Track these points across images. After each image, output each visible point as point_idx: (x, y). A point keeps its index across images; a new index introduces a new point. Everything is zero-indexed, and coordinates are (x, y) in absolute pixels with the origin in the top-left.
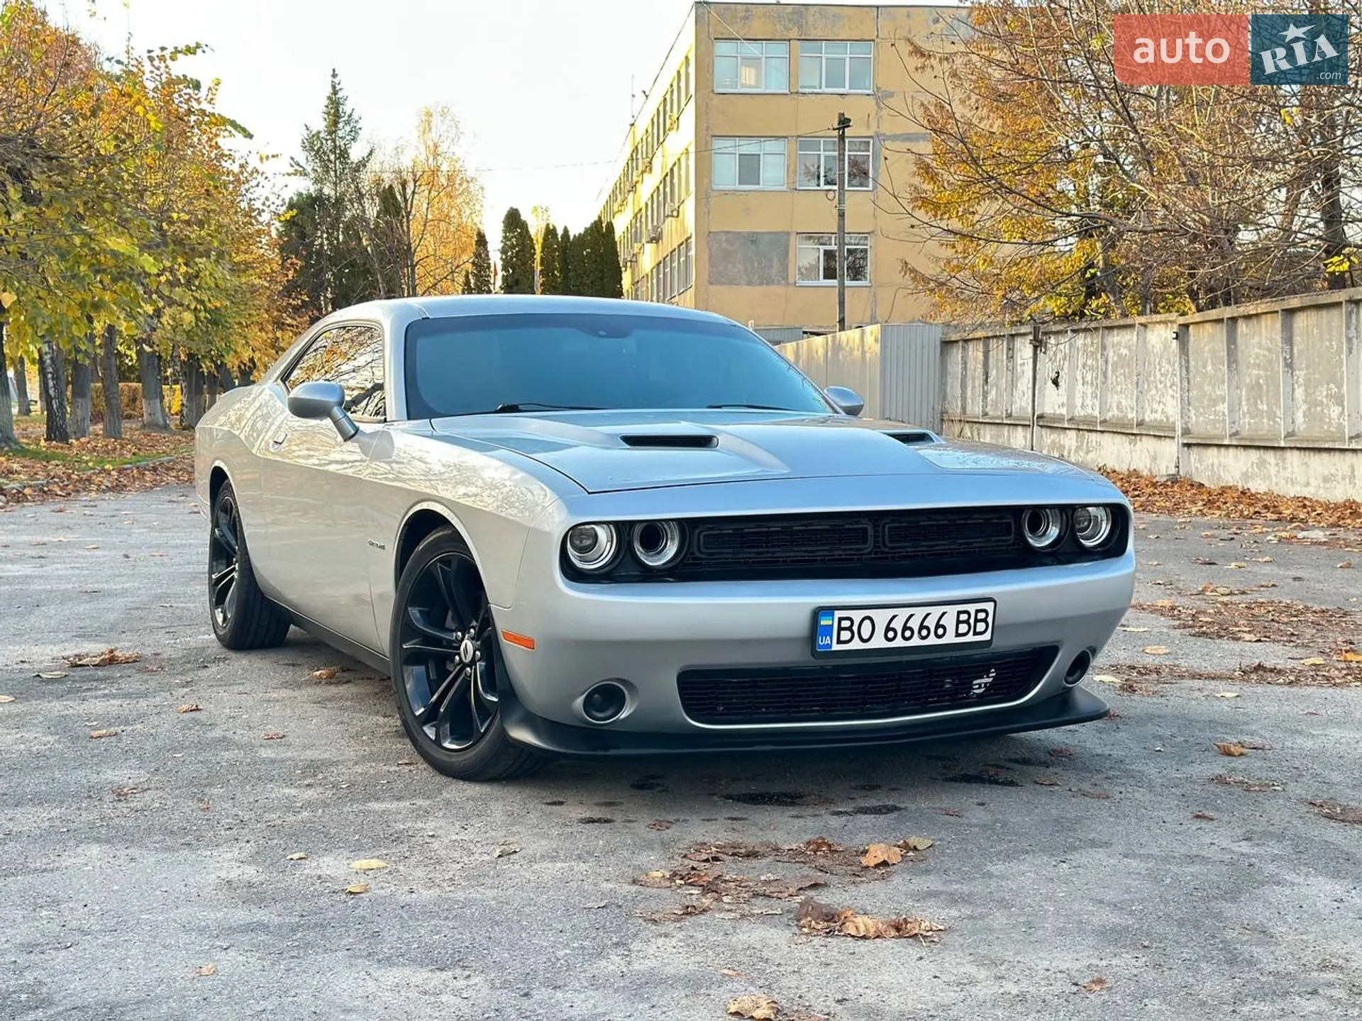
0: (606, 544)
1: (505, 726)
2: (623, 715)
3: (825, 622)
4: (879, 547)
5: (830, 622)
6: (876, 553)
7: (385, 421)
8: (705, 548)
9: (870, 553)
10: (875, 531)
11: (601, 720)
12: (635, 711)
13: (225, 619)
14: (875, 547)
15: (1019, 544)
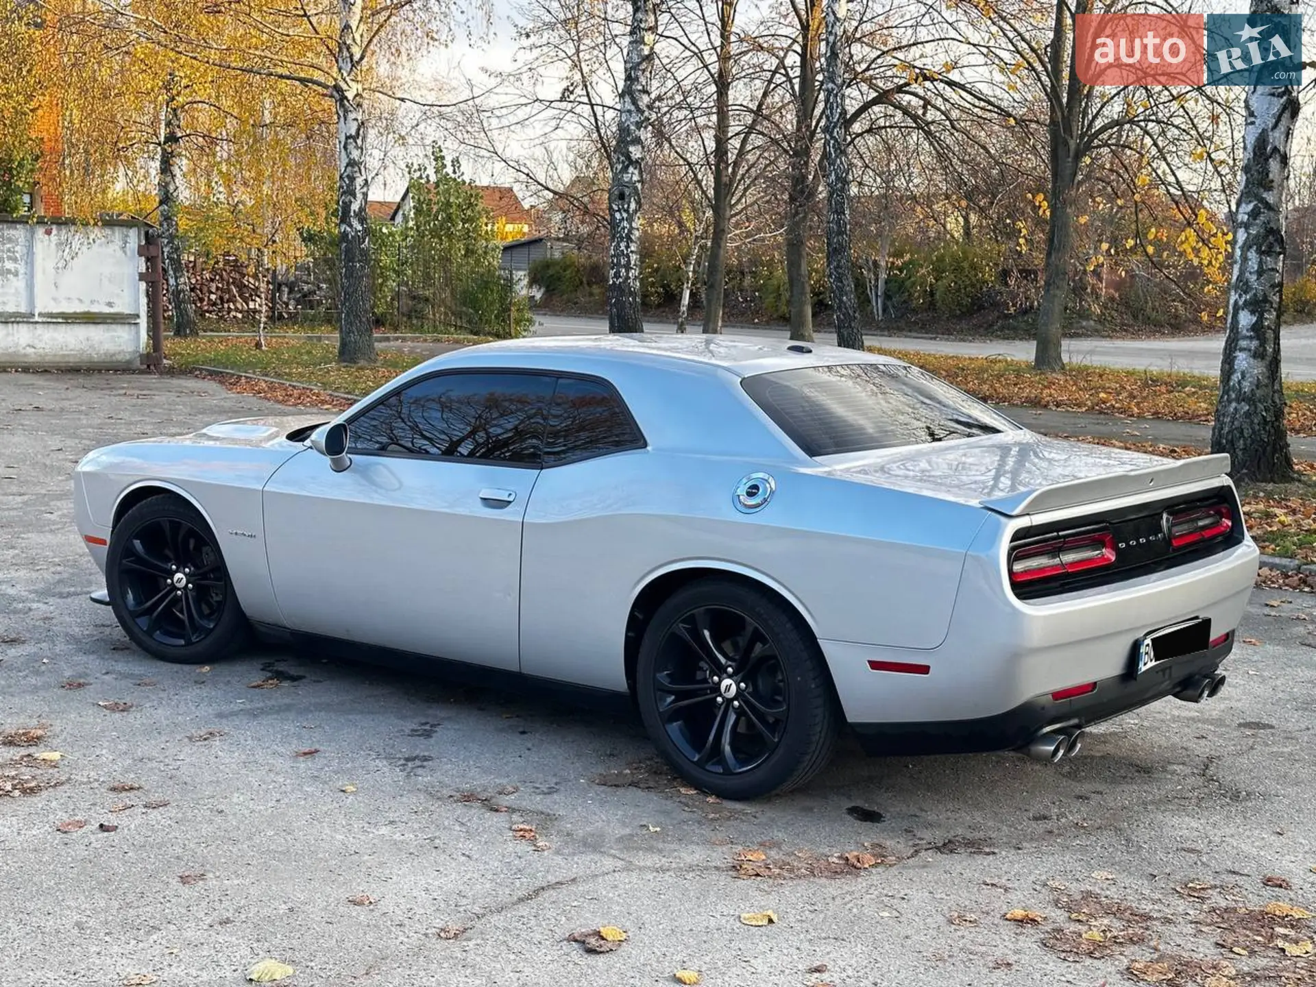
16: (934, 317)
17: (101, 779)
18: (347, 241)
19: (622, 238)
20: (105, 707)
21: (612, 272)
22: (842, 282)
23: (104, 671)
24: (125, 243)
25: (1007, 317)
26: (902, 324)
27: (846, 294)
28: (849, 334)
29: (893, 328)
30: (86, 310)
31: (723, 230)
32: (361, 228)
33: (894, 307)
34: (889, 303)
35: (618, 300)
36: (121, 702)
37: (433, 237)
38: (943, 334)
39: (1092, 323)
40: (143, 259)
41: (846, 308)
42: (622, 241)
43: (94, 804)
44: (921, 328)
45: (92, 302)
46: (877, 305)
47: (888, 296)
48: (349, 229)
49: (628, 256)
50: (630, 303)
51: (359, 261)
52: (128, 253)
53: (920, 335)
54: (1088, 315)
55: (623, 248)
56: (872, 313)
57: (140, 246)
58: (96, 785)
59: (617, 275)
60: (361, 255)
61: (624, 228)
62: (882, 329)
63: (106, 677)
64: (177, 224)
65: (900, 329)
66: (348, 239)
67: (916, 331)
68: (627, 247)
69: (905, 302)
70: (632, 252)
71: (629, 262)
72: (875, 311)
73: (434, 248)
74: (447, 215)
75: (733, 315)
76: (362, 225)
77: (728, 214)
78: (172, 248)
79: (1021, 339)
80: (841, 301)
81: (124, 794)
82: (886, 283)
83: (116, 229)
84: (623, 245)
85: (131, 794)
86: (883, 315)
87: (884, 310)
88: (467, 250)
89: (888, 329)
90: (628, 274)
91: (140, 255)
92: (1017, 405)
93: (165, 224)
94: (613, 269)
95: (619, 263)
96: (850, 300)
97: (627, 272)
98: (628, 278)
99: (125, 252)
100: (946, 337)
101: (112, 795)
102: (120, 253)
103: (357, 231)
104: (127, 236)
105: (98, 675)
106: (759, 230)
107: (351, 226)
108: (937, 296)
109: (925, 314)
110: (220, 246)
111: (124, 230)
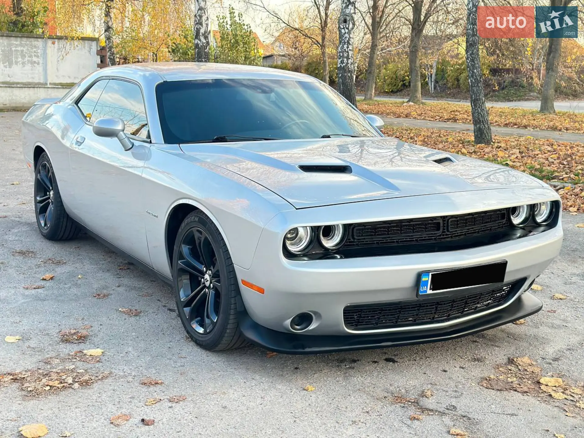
0: (305, 237)
1: (242, 330)
2: (311, 327)
3: (424, 279)
4: (445, 232)
5: (427, 279)
6: (443, 235)
7: (151, 142)
8: (357, 236)
9: (440, 236)
10: (444, 224)
11: (298, 330)
12: (318, 325)
13: (45, 225)
14: (443, 232)
15: (507, 223)
16: (459, 91)
17: (133, 374)
18: (199, 48)
19: (345, 43)
20: (124, 312)
21: (340, 61)
22: (474, 62)
23: (117, 285)
24: (91, 49)
25: (494, 91)
26: (443, 94)
27: (476, 69)
28: (477, 90)
29: (439, 97)
30: (72, 82)
31: (376, 45)
32: (205, 42)
33: (439, 86)
34: (437, 85)
35: (342, 75)
36: (133, 309)
37: (229, 51)
38: (463, 99)
39: (535, 94)
40: (99, 57)
41: (476, 76)
42: (345, 44)
43: (133, 398)
44: (453, 96)
45: (75, 78)
46: (431, 86)
47: (436, 82)
48: (199, 42)
49: (348, 52)
50: (349, 77)
51: (205, 58)
52: (92, 54)
53: (452, 100)
54: (534, 90)
55: (345, 48)
56: (429, 89)
57: (97, 50)
58: (130, 379)
59: (342, 62)
60: (205, 55)
61: (346, 38)
62: (434, 97)
63: (118, 289)
64: (113, 42)
65: (442, 97)
66: (199, 47)
67: (450, 98)
68: (348, 47)
69: (445, 84)
70: (350, 50)
71: (348, 55)
72: (430, 88)
73: (229, 56)
74: (235, 40)
75: (362, 91)
76: (206, 40)
77: (379, 37)
78: (111, 53)
79: (501, 102)
80: (473, 72)
81: (152, 388)
82: (436, 75)
83: (86, 42)
84: (345, 46)
85: (158, 388)
86: (434, 90)
87: (435, 88)
88: (245, 58)
89: (436, 97)
90: (348, 61)
91: (98, 54)
92: (544, 129)
93: (107, 41)
94: (340, 59)
95: (343, 56)
96: (478, 72)
97: (347, 60)
98: (348, 63)
99: (90, 53)
100: (465, 100)
101: (144, 389)
102: (88, 54)
103: (203, 43)
104: (91, 45)
105: (115, 287)
106: (388, 46)
107: (200, 40)
108: (461, 81)
109: (455, 90)
110: (135, 51)
111: (90, 42)
